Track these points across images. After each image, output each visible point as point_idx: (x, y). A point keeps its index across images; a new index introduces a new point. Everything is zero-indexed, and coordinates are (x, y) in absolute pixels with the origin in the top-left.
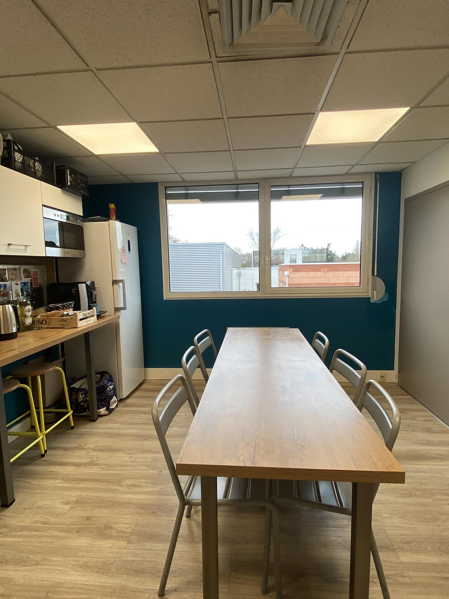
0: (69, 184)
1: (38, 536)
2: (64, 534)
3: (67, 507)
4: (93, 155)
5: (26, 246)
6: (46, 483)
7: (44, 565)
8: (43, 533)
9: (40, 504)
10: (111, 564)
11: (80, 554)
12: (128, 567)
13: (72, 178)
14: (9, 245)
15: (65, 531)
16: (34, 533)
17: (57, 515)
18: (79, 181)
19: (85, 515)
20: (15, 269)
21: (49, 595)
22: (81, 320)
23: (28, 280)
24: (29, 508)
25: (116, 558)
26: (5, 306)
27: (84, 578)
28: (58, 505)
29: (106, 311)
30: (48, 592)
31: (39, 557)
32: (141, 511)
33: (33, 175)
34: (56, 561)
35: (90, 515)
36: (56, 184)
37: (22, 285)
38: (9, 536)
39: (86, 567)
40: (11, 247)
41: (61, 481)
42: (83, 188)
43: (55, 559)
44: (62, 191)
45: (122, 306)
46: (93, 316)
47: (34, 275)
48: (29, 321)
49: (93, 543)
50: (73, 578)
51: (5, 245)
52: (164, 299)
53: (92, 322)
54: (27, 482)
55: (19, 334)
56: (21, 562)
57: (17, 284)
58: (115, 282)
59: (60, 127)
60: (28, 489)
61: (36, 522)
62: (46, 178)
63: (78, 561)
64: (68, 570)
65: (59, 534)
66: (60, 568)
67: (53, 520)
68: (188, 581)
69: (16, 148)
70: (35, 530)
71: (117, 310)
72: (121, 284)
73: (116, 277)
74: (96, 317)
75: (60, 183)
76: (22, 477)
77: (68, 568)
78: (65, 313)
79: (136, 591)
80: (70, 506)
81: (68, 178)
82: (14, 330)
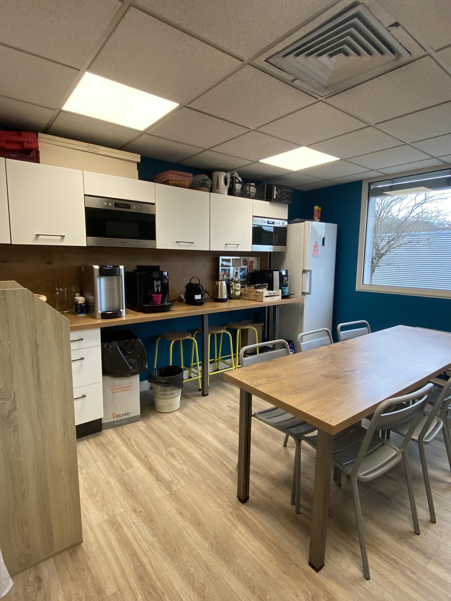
0: (275, 197)
1: (207, 414)
2: (218, 419)
3: (228, 408)
4: (293, 172)
5: (238, 245)
6: (226, 393)
7: (201, 426)
8: (210, 414)
9: (217, 401)
10: (227, 442)
11: (218, 430)
12: (233, 448)
13: (278, 192)
14: (226, 244)
15: (219, 418)
16: (206, 412)
17: (221, 410)
18: (284, 193)
19: (232, 416)
20: (237, 259)
21: (195, 437)
22: (266, 297)
23: (246, 267)
24: (212, 401)
25: (231, 441)
26: (222, 282)
27: (212, 440)
28: (224, 406)
29: (294, 294)
30: (195, 436)
31: (201, 422)
32: (261, 428)
33: (248, 196)
34: (206, 427)
35: (234, 417)
36: (265, 200)
37: (241, 270)
38: (197, 408)
39: (216, 437)
40: (228, 246)
41: (234, 396)
42: (287, 198)
43: (207, 426)
44: (271, 204)
45: (308, 291)
46: (279, 295)
47: (250, 263)
48: (238, 293)
49: (226, 429)
50: (208, 437)
51: (224, 244)
52: (356, 290)
53: (276, 299)
54: (219, 389)
55: (228, 300)
56: (194, 420)
57: (237, 269)
58: (304, 271)
59: (261, 161)
60: (217, 392)
61: (210, 408)
62: (259, 197)
63: (215, 432)
64: (209, 433)
65: (216, 417)
66: (206, 431)
67: (218, 410)
68: (256, 471)
69: (237, 181)
70: (208, 411)
71: (304, 294)
72: (309, 273)
73: (305, 268)
74: (280, 297)
75: (268, 198)
76: (218, 386)
77: (209, 432)
78: (258, 291)
79: (229, 458)
80: (229, 409)
81: (275, 193)
82: (225, 297)
